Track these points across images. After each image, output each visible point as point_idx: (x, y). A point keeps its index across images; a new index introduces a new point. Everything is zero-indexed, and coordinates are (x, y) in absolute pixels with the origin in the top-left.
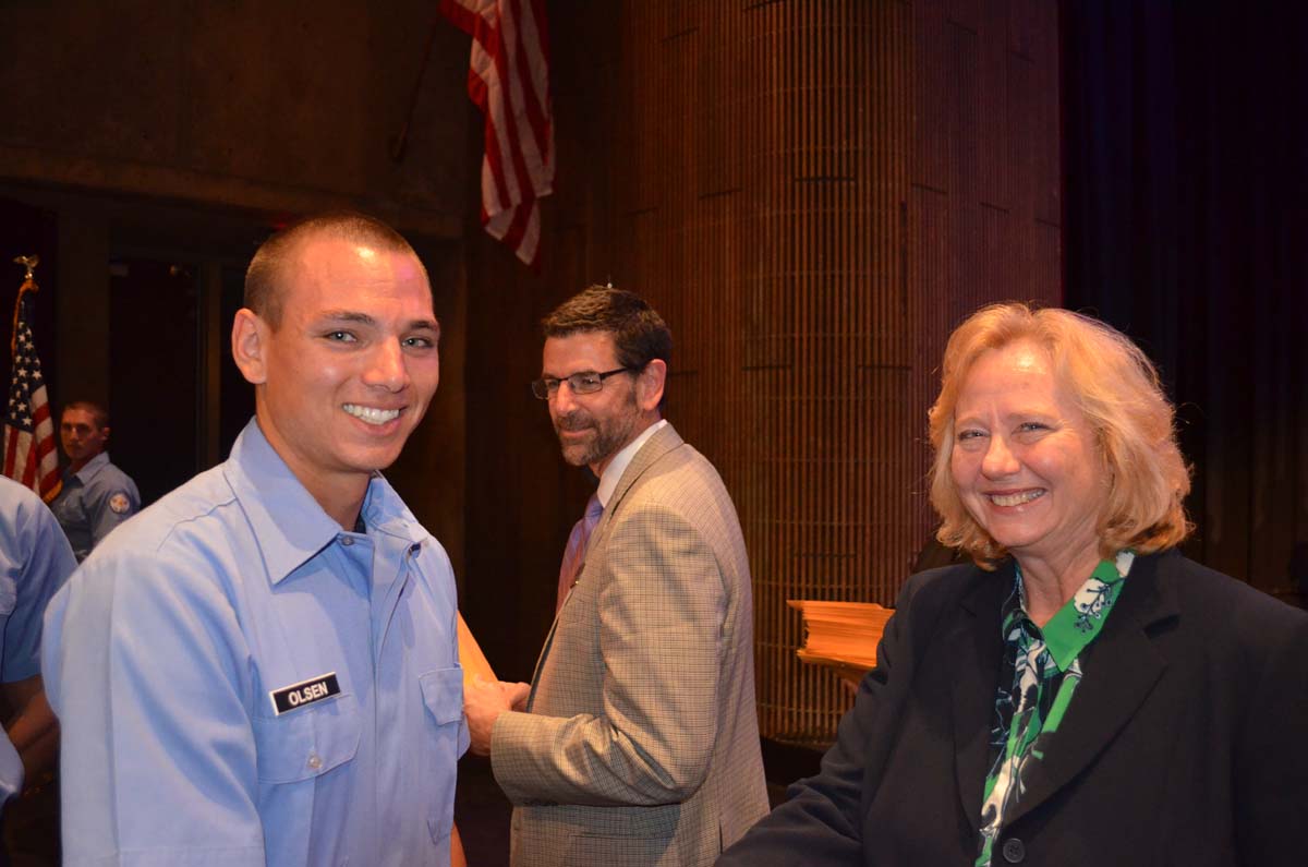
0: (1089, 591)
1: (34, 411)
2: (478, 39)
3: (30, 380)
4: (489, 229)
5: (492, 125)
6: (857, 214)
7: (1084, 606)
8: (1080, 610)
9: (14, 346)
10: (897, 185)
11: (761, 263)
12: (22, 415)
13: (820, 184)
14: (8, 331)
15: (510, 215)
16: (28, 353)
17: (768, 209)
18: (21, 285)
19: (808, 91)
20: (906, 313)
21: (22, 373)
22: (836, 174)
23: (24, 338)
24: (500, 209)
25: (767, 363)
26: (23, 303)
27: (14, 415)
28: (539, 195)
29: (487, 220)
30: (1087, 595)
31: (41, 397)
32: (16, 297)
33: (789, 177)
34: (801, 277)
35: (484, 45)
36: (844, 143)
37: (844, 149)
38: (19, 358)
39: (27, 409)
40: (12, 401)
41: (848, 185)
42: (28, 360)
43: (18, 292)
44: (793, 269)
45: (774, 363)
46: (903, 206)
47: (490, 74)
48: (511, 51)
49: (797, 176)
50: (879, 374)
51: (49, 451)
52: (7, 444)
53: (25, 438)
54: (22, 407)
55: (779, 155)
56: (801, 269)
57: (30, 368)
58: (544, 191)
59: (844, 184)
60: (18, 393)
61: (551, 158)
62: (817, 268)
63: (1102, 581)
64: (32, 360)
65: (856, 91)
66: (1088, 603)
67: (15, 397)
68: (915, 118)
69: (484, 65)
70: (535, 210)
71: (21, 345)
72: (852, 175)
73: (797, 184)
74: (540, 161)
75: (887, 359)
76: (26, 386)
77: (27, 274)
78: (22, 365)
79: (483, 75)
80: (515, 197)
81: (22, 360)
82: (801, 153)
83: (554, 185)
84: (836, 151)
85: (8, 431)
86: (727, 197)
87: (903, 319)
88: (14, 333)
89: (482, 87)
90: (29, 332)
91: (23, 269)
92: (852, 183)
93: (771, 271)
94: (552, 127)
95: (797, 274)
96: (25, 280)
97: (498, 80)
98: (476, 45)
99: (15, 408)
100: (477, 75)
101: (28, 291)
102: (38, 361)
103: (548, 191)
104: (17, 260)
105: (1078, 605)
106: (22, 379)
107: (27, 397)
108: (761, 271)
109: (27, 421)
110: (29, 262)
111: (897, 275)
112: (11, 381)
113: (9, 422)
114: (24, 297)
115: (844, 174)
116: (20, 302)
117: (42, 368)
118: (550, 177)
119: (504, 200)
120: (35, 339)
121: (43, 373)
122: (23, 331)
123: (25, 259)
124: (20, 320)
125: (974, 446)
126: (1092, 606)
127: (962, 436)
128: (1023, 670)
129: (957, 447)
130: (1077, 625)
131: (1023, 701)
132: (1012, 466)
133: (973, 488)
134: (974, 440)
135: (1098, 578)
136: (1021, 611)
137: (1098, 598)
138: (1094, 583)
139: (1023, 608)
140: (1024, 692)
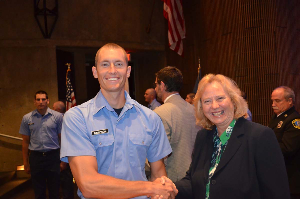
0: (229, 129)
1: (71, 98)
2: (165, 2)
3: (70, 91)
4: (171, 48)
5: (170, 23)
6: (262, 36)
7: (228, 132)
8: (227, 132)
9: (67, 83)
10: (272, 27)
12: (69, 99)
13: (252, 29)
14: (65, 81)
15: (176, 44)
17: (239, 37)
18: (67, 70)
19: (247, 6)
20: (277, 60)
21: (69, 89)
22: (256, 26)
23: (69, 82)
24: (173, 43)
25: (241, 75)
26: (68, 74)
27: (67, 99)
28: (182, 38)
29: (170, 46)
30: (229, 130)
31: (73, 94)
32: (66, 73)
33: (244, 28)
34: (248, 53)
35: (167, 4)
36: (258, 18)
37: (258, 19)
38: (68, 86)
39: (70, 97)
40: (67, 96)
41: (259, 29)
42: (70, 87)
43: (67, 71)
44: (246, 51)
45: (243, 75)
46: (275, 33)
47: (169, 11)
48: (173, 4)
49: (246, 27)
50: (270, 76)
53: (70, 104)
54: (69, 97)
55: (241, 23)
56: (248, 51)
57: (70, 88)
58: (183, 37)
59: (258, 28)
60: (68, 94)
61: (185, 29)
62: (252, 50)
63: (231, 127)
64: (71, 86)
65: (260, 4)
66: (229, 131)
67: (67, 95)
68: (276, 9)
69: (167, 8)
70: (182, 42)
71: (68, 83)
72: (260, 26)
73: (246, 30)
74: (182, 30)
75: (272, 72)
76: (70, 92)
77: (68, 67)
78: (69, 88)
79: (167, 11)
80: (177, 39)
81: (69, 87)
82: (246, 21)
83: (186, 35)
84: (256, 20)
85: (66, 102)
86: (228, 34)
87: (276, 62)
88: (67, 80)
89: (167, 14)
90: (70, 80)
91: (68, 66)
92: (260, 28)
93: (241, 52)
94: (184, 22)
95: (247, 52)
96: (68, 69)
97: (170, 12)
98: (165, 4)
99: (68, 97)
100: (165, 11)
101: (69, 71)
102: (72, 87)
103: (184, 37)
104: (66, 64)
105: (226, 132)
106: (69, 91)
107: (70, 95)
108: (238, 52)
109: (70, 100)
110: (69, 65)
111: (274, 50)
112: (66, 91)
113: (67, 100)
114: (68, 73)
115: (258, 26)
116: (67, 74)
117: (73, 88)
118: (185, 34)
119: (174, 40)
120: (71, 82)
121: (73, 89)
122: (68, 80)
123: (68, 64)
124: (67, 78)
125: (209, 104)
126: (229, 132)
127: (206, 102)
128: (219, 147)
129: (204, 105)
130: (227, 135)
131: (219, 153)
132: (218, 106)
133: (209, 113)
134: (208, 102)
135: (230, 126)
136: (217, 136)
137: (231, 130)
138: (230, 127)
139: (218, 135)
140: (219, 152)
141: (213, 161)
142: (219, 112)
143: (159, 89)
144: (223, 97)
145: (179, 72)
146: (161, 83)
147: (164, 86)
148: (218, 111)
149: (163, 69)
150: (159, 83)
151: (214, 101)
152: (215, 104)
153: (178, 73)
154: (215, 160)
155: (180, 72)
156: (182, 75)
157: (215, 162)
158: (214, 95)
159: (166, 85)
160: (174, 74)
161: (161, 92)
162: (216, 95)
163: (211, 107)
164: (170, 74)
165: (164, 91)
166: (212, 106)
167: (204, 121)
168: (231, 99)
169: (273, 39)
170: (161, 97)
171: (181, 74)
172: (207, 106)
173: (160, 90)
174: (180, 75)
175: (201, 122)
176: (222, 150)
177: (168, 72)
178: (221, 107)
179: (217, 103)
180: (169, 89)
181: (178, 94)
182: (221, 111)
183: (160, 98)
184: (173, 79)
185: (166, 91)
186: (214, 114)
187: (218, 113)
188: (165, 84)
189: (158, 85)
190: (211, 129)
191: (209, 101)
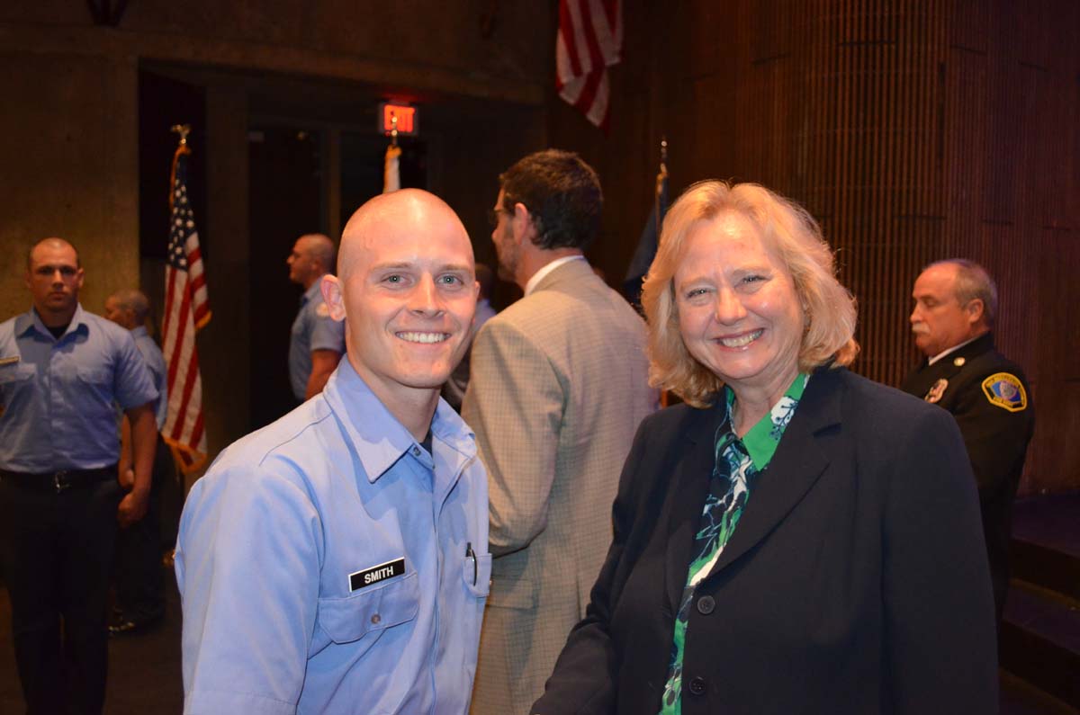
0: (783, 407)
1: (188, 253)
3: (184, 227)
4: (563, 95)
5: (565, 3)
6: (897, 75)
8: (775, 422)
9: (172, 200)
10: (936, 47)
11: (806, 123)
12: (179, 257)
13: (863, 47)
14: (167, 188)
15: (582, 82)
16: (181, 206)
17: (813, 72)
18: (176, 149)
20: (941, 168)
21: (179, 222)
22: (878, 38)
23: (179, 194)
24: (572, 77)
26: (178, 166)
27: (172, 257)
28: (608, 64)
29: (561, 87)
30: (782, 410)
31: (193, 242)
32: (173, 159)
33: (834, 43)
34: (843, 135)
36: (887, 9)
37: (886, 15)
38: (175, 211)
39: (183, 252)
40: (171, 246)
41: (889, 50)
42: (183, 212)
43: (174, 156)
44: (835, 127)
46: (942, 68)
49: (841, 40)
50: (914, 223)
51: (200, 286)
52: (168, 280)
53: (182, 277)
54: (179, 250)
55: (824, 22)
56: (843, 126)
57: (185, 219)
58: (612, 60)
59: (886, 47)
60: (176, 239)
61: (619, 31)
62: (858, 125)
63: (793, 399)
66: (782, 416)
67: (172, 241)
70: (605, 77)
71: (178, 199)
72: (893, 39)
73: (841, 48)
74: (609, 33)
75: (922, 210)
77: (180, 139)
78: (178, 215)
80: (587, 66)
81: (179, 212)
82: (845, 19)
83: (622, 53)
84: (878, 17)
85: (168, 269)
86: (777, 62)
87: (939, 174)
88: (172, 189)
90: (184, 188)
91: (178, 137)
92: (893, 47)
93: (815, 129)
94: (619, 3)
95: (839, 132)
96: (177, 145)
99: (173, 251)
101: (182, 155)
102: (190, 213)
103: (616, 60)
104: (173, 129)
105: (774, 418)
106: (178, 228)
107: (182, 242)
108: (806, 128)
109: (183, 262)
110: (184, 130)
111: (934, 131)
112: (170, 229)
113: (170, 262)
114: (178, 161)
115: (886, 38)
116: (176, 164)
117: (195, 219)
118: (618, 48)
119: (576, 68)
120: (187, 194)
121: (195, 222)
122: (179, 187)
123: (179, 128)
124: (176, 178)
125: (704, 302)
126: (784, 418)
127: (692, 295)
128: (736, 481)
129: (684, 305)
130: (773, 433)
131: (733, 504)
132: (741, 312)
133: (703, 337)
134: (703, 296)
135: (790, 397)
136: (733, 434)
137: (789, 413)
138: (787, 401)
139: (733, 431)
140: (735, 497)
141: (704, 531)
142: (745, 334)
143: (509, 234)
144: (761, 274)
145: (590, 174)
146: (517, 211)
147: (529, 224)
148: (740, 330)
149: (531, 158)
150: (510, 209)
151: (726, 292)
152: (730, 305)
153: (585, 178)
154: (716, 528)
155: (593, 174)
156: (600, 189)
157: (717, 539)
158: (727, 268)
159: (534, 219)
160: (567, 180)
161: (514, 245)
162: (736, 268)
163: (712, 317)
164: (554, 178)
165: (527, 243)
166: (716, 310)
167: (681, 371)
168: (793, 285)
169: (935, 90)
170: (514, 265)
171: (597, 182)
172: (699, 309)
173: (512, 237)
174: (593, 184)
175: (670, 376)
176: (748, 493)
177: (546, 170)
178: (753, 316)
179: (737, 301)
180: (546, 236)
181: (582, 257)
182: (753, 331)
183: (508, 267)
184: (564, 197)
185: (535, 241)
186: (725, 342)
187: (743, 341)
188: (530, 217)
189: (503, 220)
190: (709, 406)
191: (704, 292)
